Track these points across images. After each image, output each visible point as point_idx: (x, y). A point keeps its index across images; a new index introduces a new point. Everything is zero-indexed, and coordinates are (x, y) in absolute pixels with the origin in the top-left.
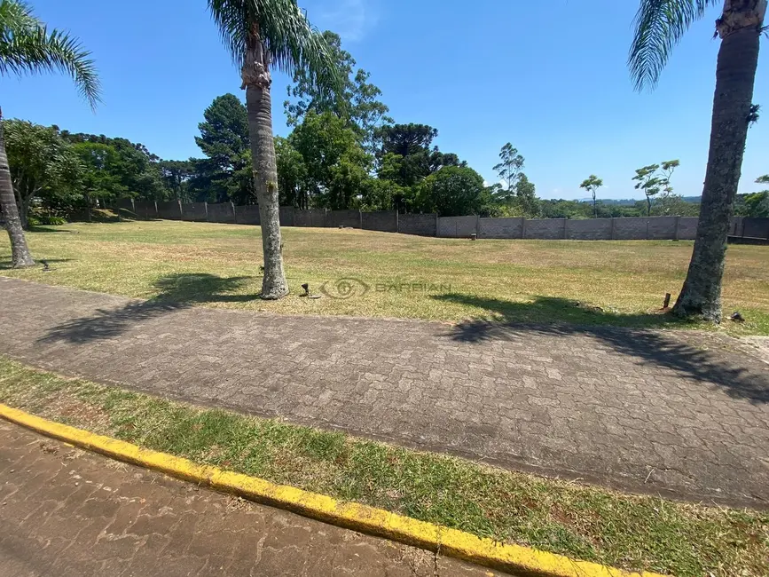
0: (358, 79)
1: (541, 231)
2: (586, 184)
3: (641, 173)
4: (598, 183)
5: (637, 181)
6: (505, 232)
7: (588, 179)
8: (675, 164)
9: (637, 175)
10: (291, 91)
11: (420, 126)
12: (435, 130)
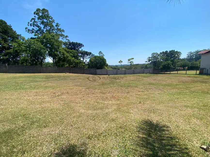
0: (56, 26)
1: (121, 73)
2: (119, 62)
3: (129, 60)
4: (122, 62)
5: (128, 62)
6: (113, 73)
7: (120, 61)
8: (133, 59)
9: (128, 60)
10: (29, 24)
11: (80, 43)
12: (83, 45)
